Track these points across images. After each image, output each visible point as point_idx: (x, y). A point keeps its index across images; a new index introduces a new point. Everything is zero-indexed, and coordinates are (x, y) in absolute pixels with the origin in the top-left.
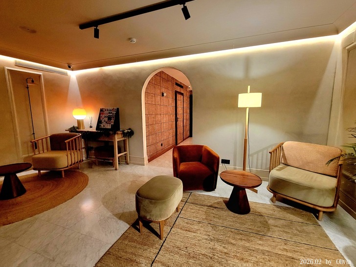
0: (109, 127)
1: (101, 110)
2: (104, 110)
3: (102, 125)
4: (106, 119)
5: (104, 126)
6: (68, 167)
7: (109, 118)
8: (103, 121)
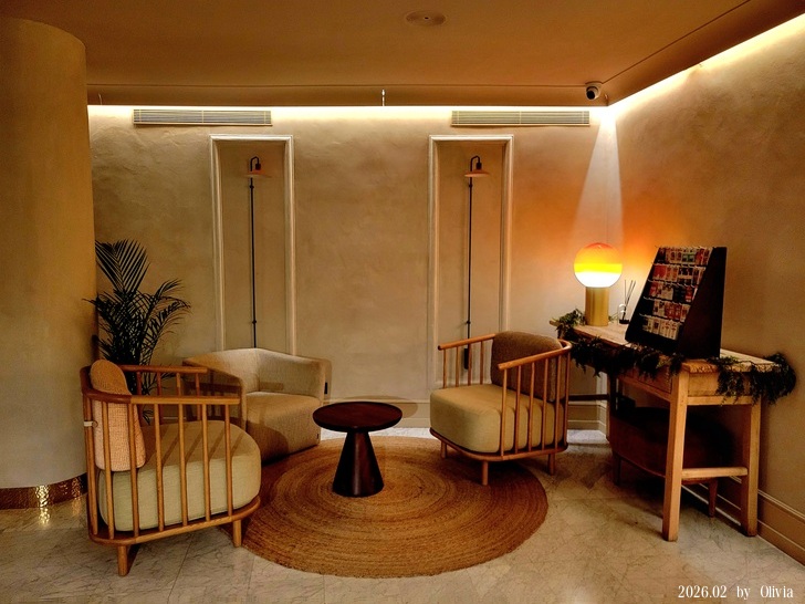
0: (669, 331)
1: (661, 257)
2: (669, 254)
3: (651, 320)
4: (669, 295)
5: (656, 325)
6: (498, 453)
7: (679, 296)
8: (657, 303)
